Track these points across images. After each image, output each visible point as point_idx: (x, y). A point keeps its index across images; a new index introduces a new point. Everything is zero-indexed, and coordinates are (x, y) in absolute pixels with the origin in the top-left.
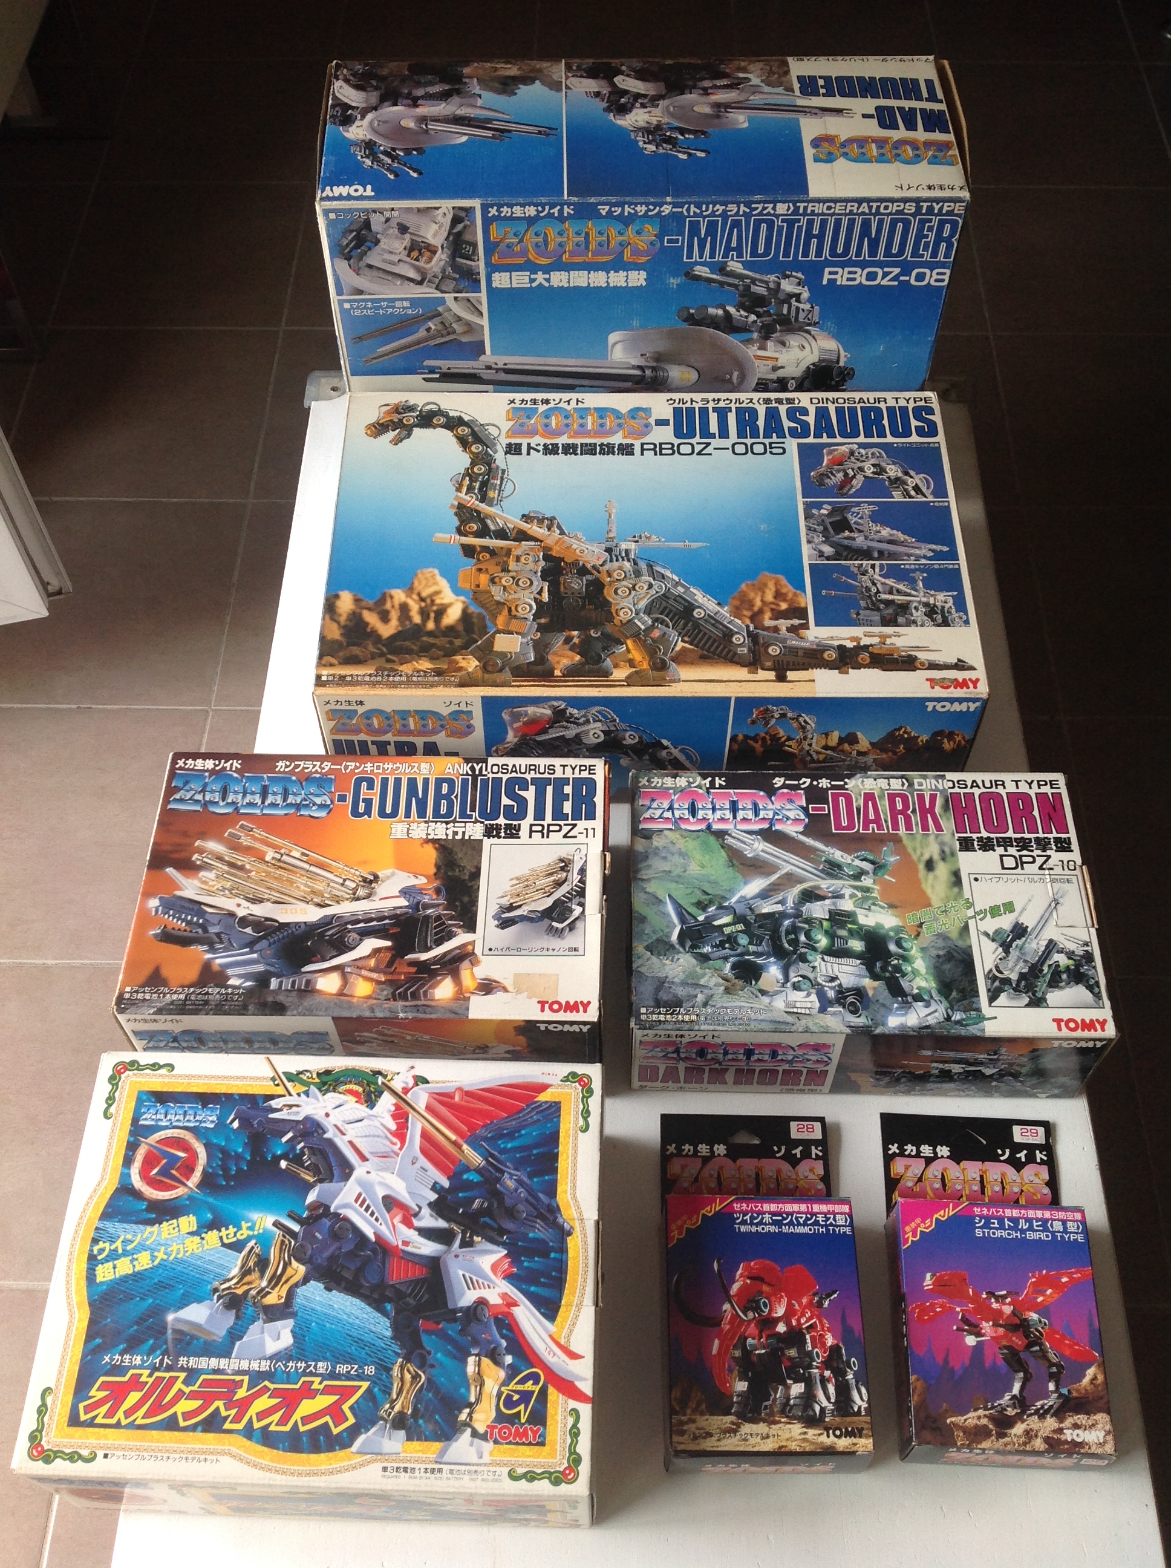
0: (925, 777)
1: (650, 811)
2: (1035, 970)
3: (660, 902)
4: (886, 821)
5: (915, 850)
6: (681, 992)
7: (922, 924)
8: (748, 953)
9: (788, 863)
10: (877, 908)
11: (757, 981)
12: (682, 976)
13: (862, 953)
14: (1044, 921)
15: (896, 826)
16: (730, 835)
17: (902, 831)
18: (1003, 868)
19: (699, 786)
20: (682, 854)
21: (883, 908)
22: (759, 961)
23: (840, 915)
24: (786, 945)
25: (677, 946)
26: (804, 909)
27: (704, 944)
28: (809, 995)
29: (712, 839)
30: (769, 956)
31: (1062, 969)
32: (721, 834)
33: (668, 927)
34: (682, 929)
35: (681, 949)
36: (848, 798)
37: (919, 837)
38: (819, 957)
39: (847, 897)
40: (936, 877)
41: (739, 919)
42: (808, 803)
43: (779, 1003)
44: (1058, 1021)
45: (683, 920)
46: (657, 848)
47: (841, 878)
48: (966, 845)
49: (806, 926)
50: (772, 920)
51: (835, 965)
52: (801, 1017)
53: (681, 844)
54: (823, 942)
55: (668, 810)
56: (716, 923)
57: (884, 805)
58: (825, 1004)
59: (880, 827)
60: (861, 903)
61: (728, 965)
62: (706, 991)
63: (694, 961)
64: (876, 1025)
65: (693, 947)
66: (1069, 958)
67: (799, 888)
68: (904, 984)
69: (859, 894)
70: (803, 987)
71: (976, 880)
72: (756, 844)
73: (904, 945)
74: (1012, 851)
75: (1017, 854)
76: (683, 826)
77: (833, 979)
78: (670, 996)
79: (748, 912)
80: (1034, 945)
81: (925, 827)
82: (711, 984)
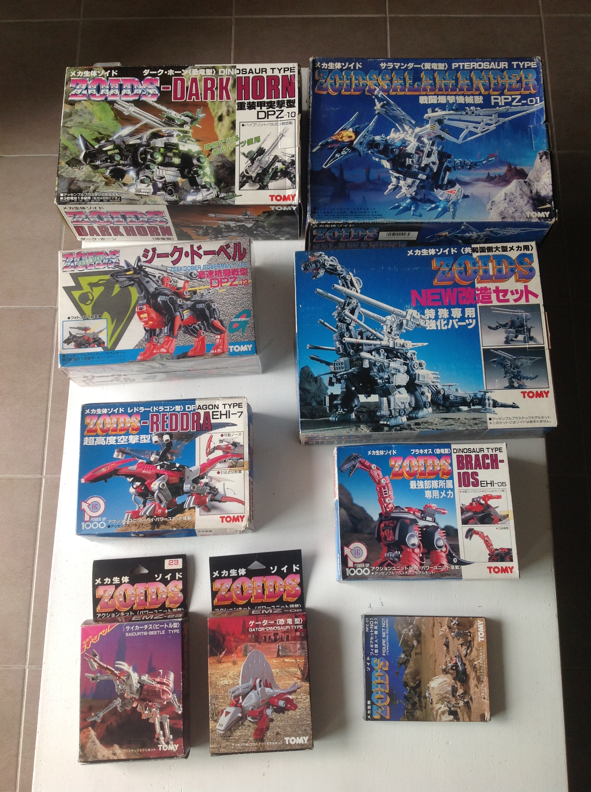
0: (225, 68)
1: (75, 90)
2: (265, 171)
3: (75, 138)
4: (201, 94)
5: (214, 110)
6: (82, 185)
7: (212, 149)
8: (119, 165)
9: (146, 118)
10: (190, 142)
11: (122, 179)
12: (83, 177)
13: (179, 164)
14: (275, 145)
15: (206, 98)
16: (117, 103)
17: (209, 100)
18: (258, 118)
19: (103, 76)
20: (90, 113)
21: (192, 141)
22: (125, 168)
23: (170, 145)
24: (140, 161)
25: (83, 162)
26: (151, 142)
27: (97, 159)
28: (148, 186)
29: (107, 106)
30: (130, 166)
31: (279, 170)
32: (112, 103)
33: (79, 151)
34: (86, 152)
35: (85, 163)
36: (183, 81)
37: (217, 103)
38: (156, 167)
39: (175, 136)
40: (222, 125)
41: (117, 147)
42: (161, 84)
43: (133, 190)
44: (272, 196)
45: (87, 147)
46: (77, 110)
47: (173, 126)
48: (241, 107)
49: (152, 151)
50: (135, 147)
51: (164, 171)
52: (143, 197)
53: (90, 108)
54: (159, 159)
55: (85, 89)
56: (104, 149)
57: (201, 85)
58: (156, 190)
59: (198, 98)
60: (181, 139)
61: (108, 171)
62: (95, 184)
63: (90, 169)
64: (181, 200)
65: (91, 161)
66: (283, 164)
67: (151, 131)
68: (198, 180)
69: (182, 135)
70: (146, 181)
71: (243, 125)
72: (130, 108)
73: (201, 160)
74: (264, 109)
75: (266, 110)
76: (92, 98)
77: (162, 178)
78: (76, 187)
79: (122, 143)
80: (267, 159)
81: (221, 97)
82: (98, 181)
